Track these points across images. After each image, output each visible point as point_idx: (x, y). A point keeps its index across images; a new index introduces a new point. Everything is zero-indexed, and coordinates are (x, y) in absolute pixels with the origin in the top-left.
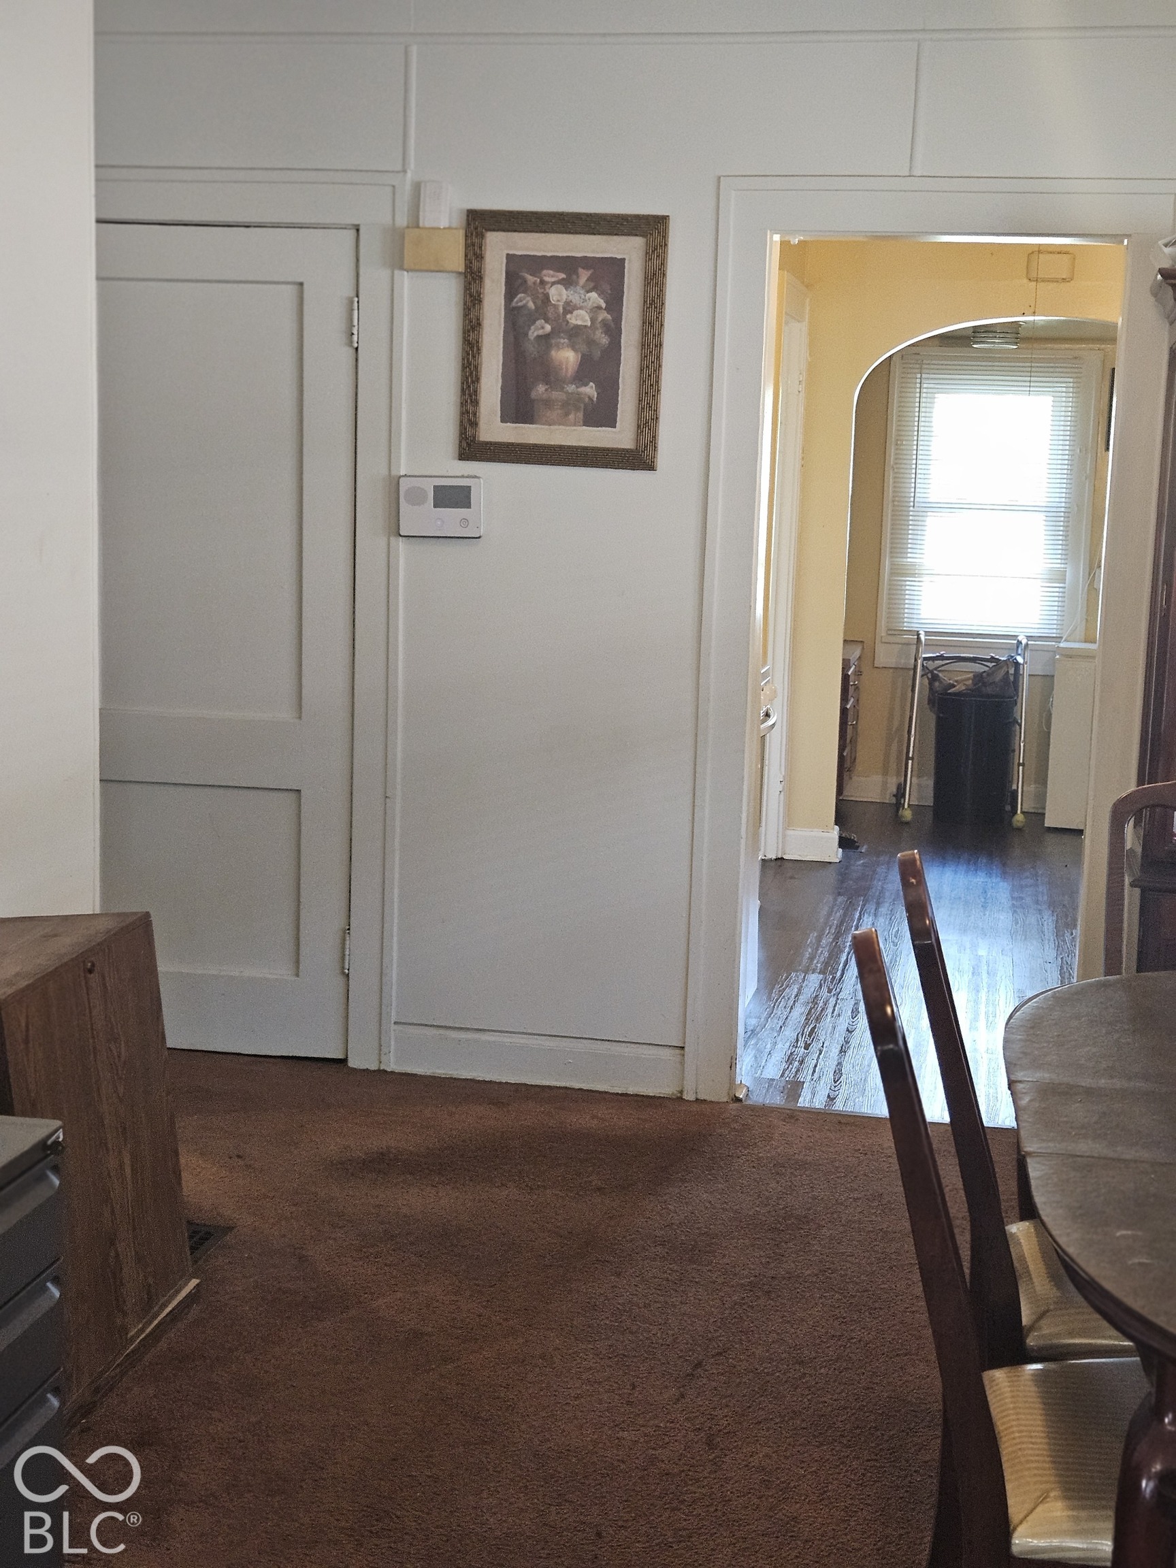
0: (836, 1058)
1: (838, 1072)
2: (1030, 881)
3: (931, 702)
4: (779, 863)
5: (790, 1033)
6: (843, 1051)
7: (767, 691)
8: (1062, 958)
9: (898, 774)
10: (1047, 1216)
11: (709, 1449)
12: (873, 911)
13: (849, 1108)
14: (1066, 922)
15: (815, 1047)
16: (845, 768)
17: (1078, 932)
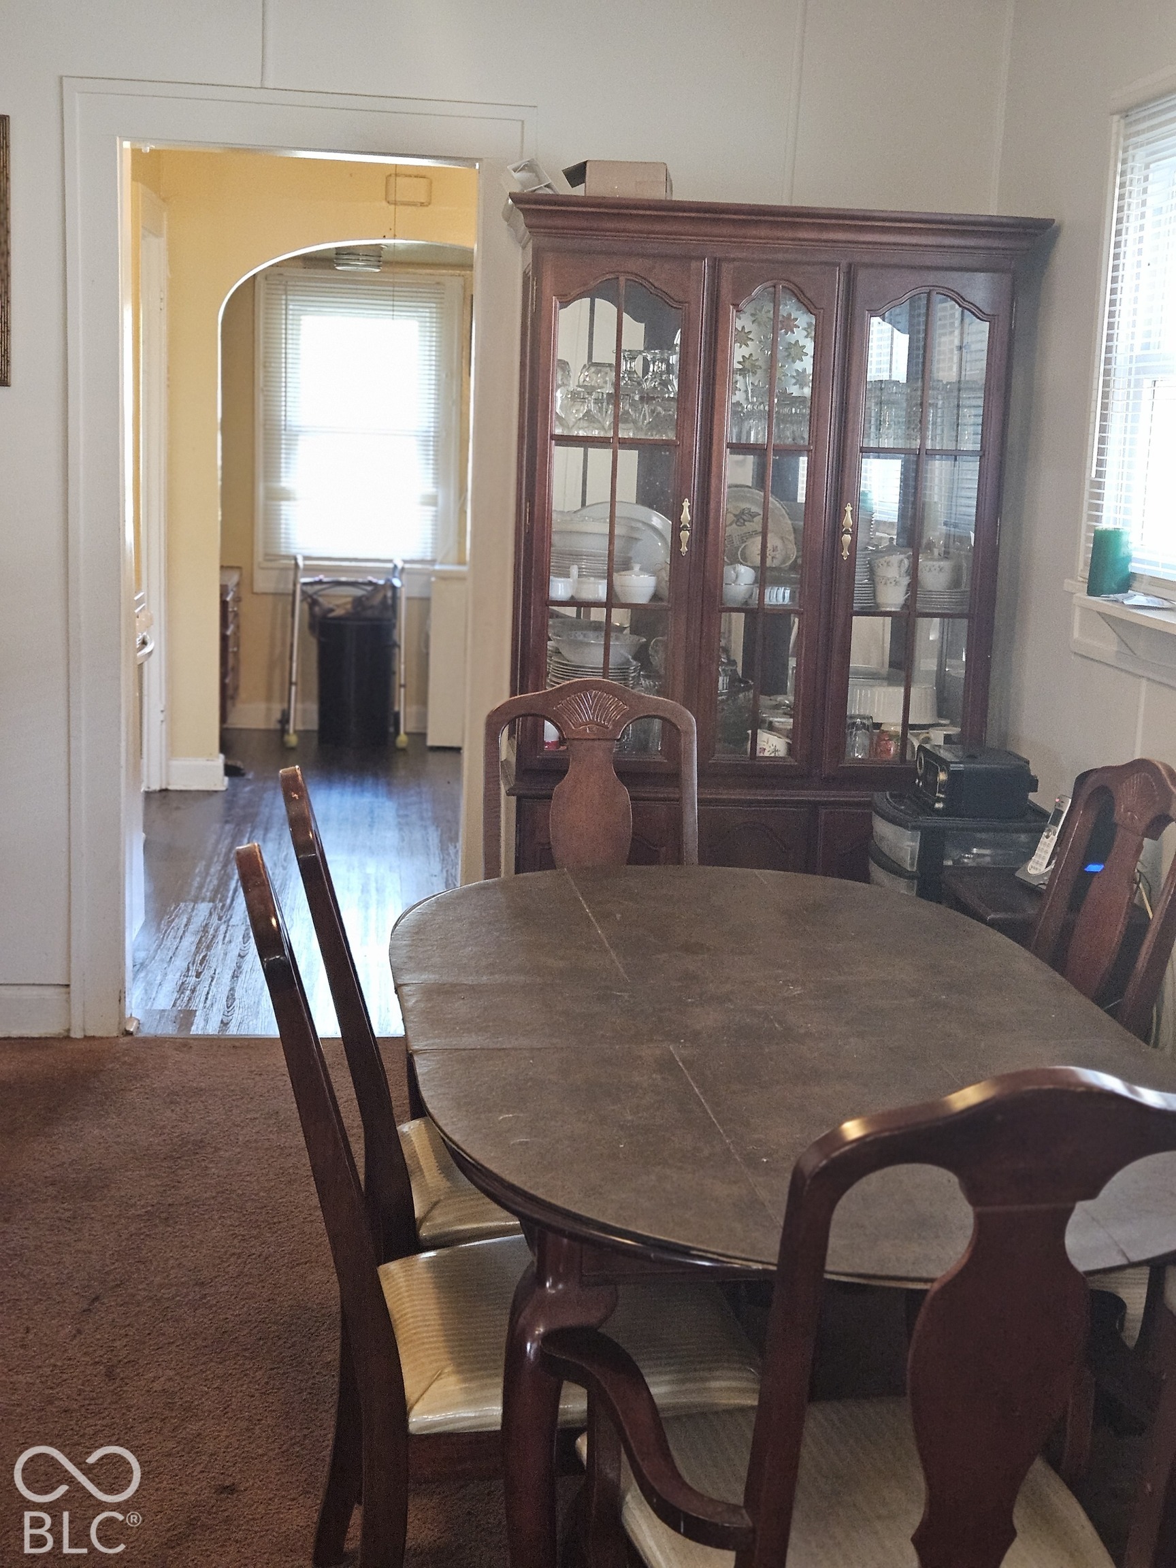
0: (229, 983)
1: (231, 998)
2: (414, 799)
3: (312, 627)
4: (164, 793)
5: (180, 963)
6: (235, 976)
7: (142, 618)
8: (447, 871)
9: (282, 700)
10: (434, 1108)
11: (110, 1380)
12: (261, 837)
13: (244, 1032)
14: (449, 836)
15: (207, 975)
16: (227, 695)
17: (461, 844)
